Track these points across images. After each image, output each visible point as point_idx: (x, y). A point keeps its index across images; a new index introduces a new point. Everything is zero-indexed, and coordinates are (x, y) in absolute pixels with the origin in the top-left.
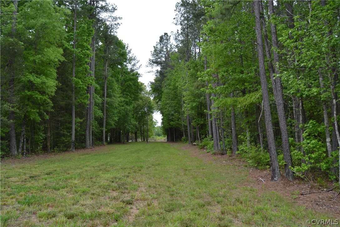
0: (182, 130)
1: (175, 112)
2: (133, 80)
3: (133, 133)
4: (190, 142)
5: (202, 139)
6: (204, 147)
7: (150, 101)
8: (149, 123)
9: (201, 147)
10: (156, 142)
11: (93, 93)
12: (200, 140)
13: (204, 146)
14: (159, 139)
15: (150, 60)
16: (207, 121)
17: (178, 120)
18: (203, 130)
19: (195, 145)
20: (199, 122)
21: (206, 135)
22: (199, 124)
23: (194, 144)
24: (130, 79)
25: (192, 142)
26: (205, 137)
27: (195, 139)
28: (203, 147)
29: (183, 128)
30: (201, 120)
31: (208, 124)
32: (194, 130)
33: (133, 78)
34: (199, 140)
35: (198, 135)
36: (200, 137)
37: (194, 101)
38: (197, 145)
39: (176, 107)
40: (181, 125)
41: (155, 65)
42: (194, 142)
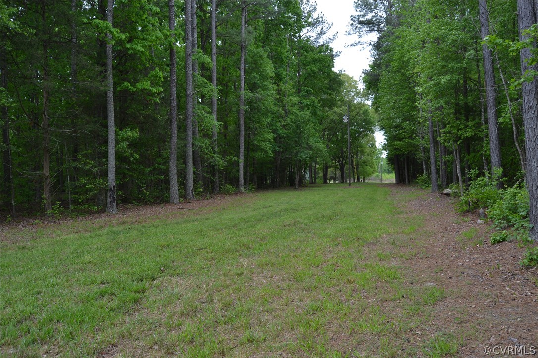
0: (419, 159)
1: (404, 120)
2: (319, 61)
3: (338, 168)
4: (436, 188)
5: (470, 179)
6: (475, 208)
7: (366, 111)
8: (367, 150)
9: (465, 208)
10: (383, 184)
11: (193, 75)
12: (464, 182)
13: (476, 205)
14: (387, 179)
15: (353, 18)
16: (483, 127)
17: (410, 138)
18: (472, 154)
19: (448, 195)
20: (460, 132)
21: (481, 168)
22: (460, 138)
23: (445, 192)
24: (313, 61)
25: (440, 187)
26: (478, 176)
27: (450, 179)
28: (473, 209)
29: (422, 155)
30: (466, 126)
31: (487, 136)
32: (449, 158)
33: (319, 58)
34: (460, 183)
35: (458, 170)
36: (463, 173)
37: (443, 71)
38: (456, 195)
39: (406, 108)
40: (416, 147)
41: (365, 29)
42: (447, 186)
